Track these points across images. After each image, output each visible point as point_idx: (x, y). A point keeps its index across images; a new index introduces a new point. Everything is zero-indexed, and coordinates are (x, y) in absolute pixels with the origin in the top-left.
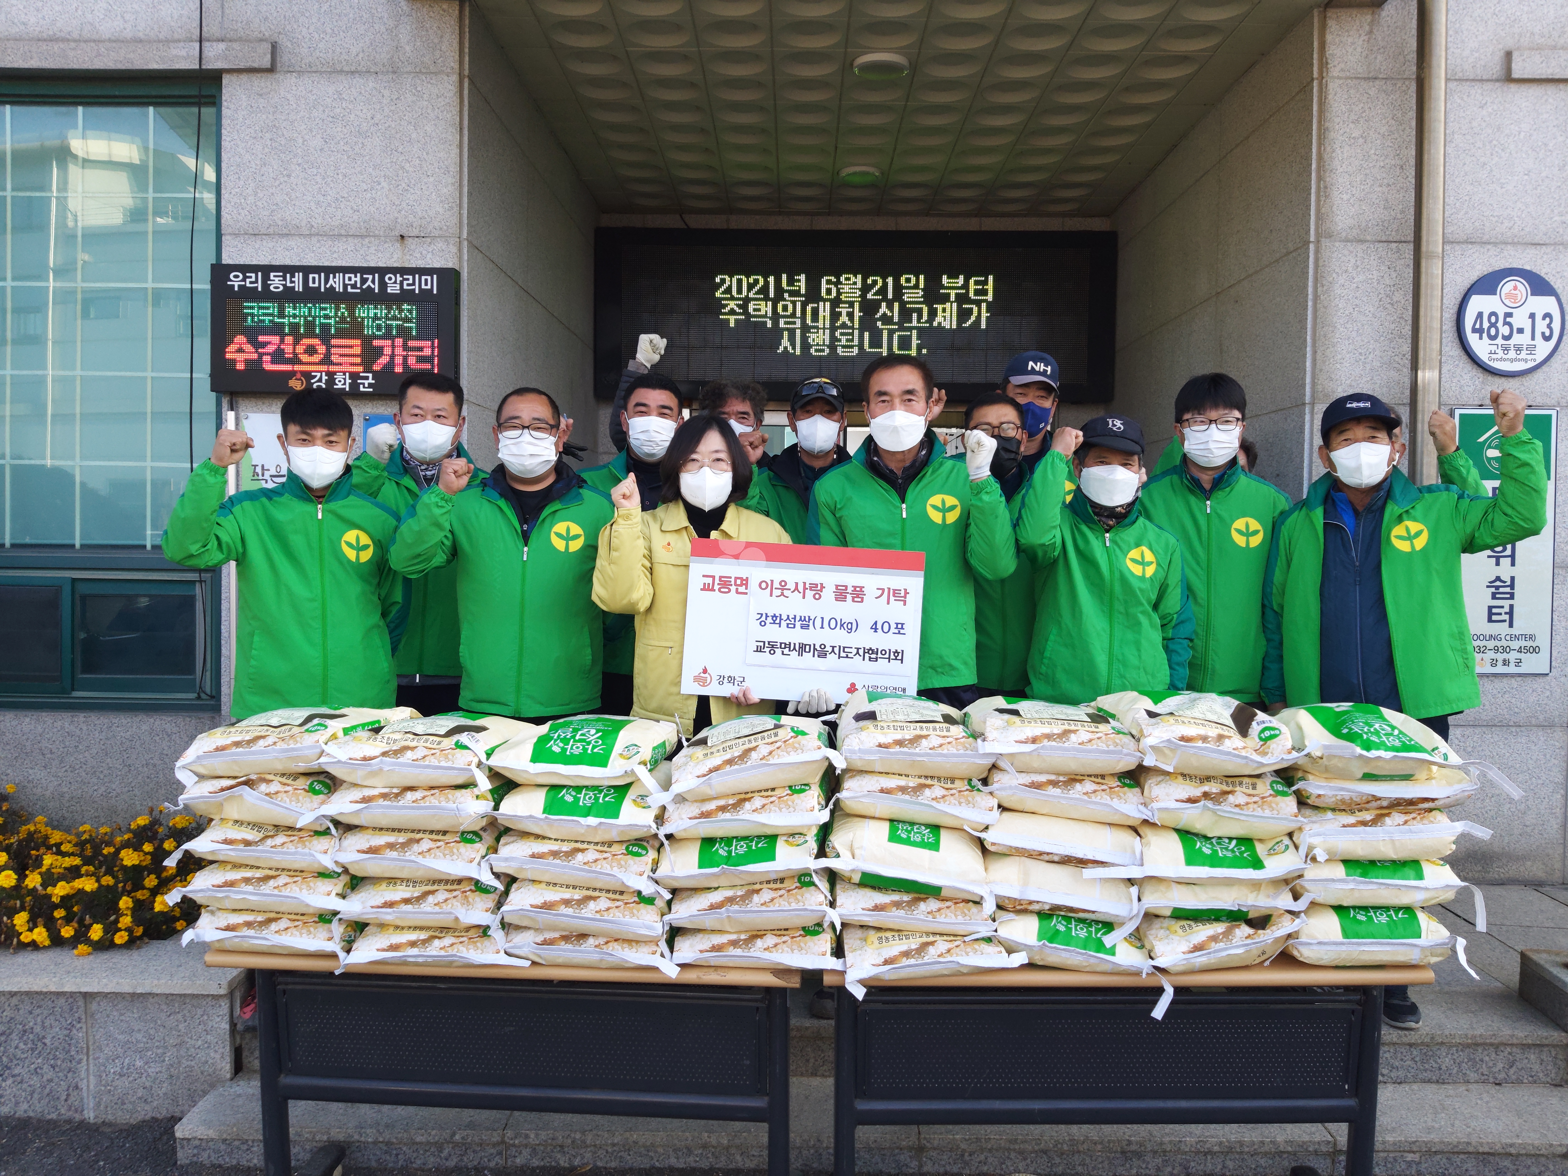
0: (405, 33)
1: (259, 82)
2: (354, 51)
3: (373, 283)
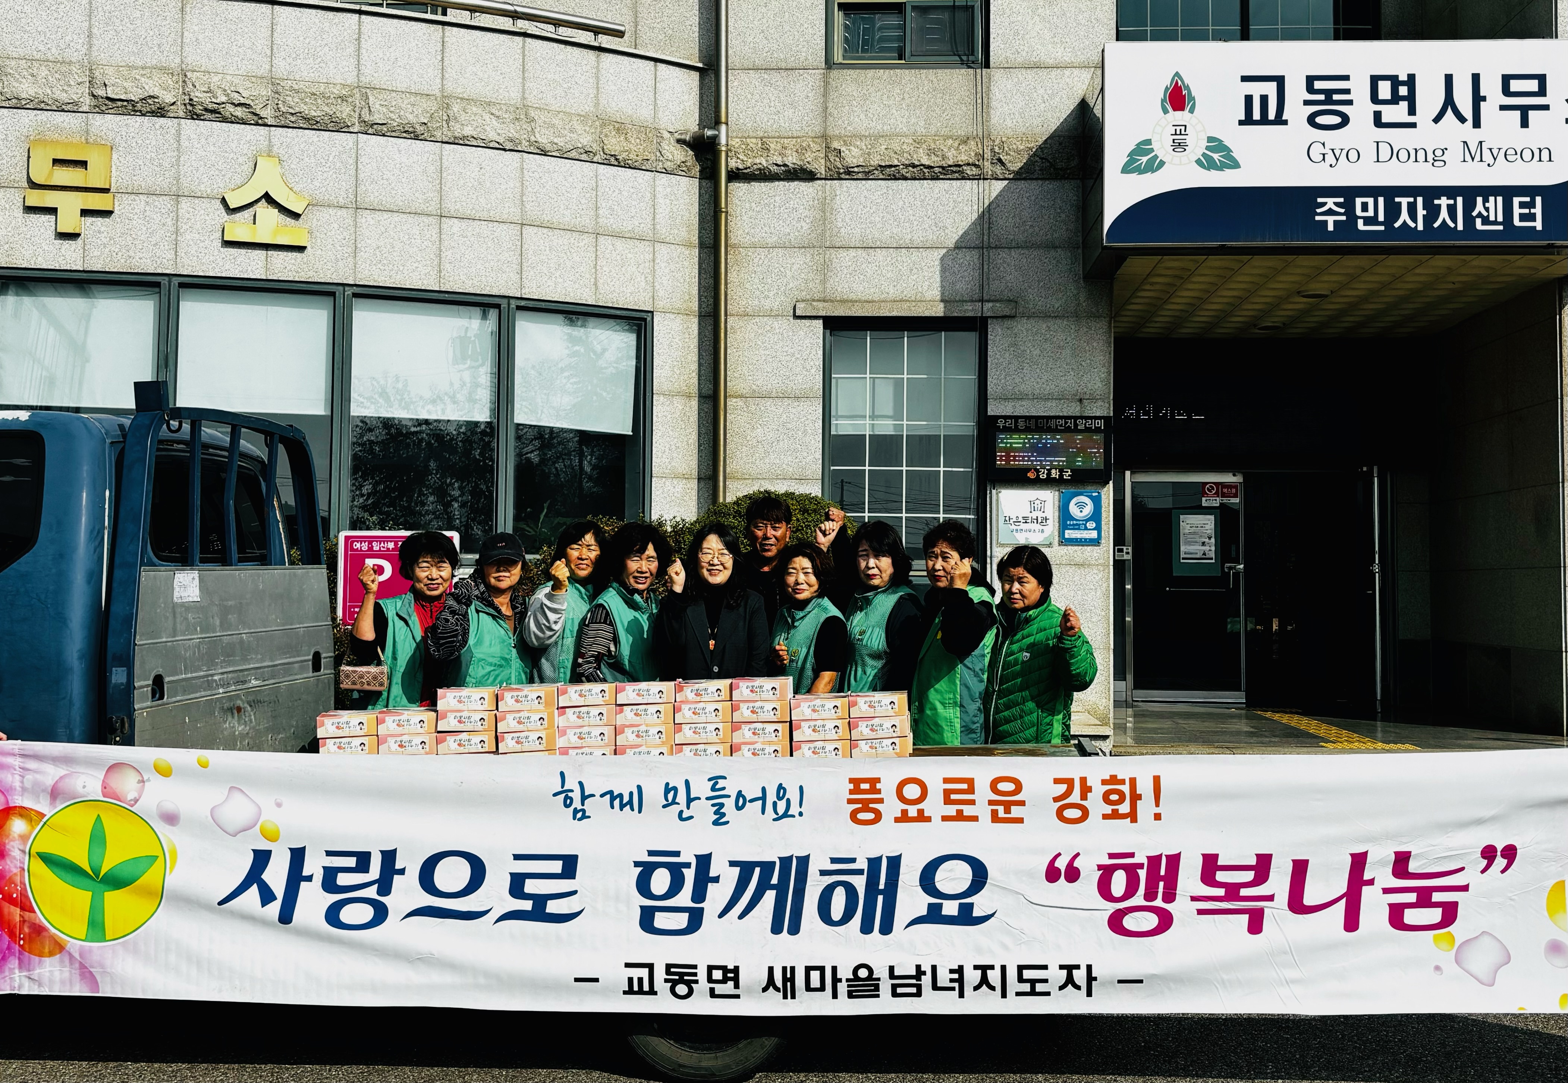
0: (1083, 296)
1: (1007, 322)
2: (1056, 306)
3: (1071, 424)
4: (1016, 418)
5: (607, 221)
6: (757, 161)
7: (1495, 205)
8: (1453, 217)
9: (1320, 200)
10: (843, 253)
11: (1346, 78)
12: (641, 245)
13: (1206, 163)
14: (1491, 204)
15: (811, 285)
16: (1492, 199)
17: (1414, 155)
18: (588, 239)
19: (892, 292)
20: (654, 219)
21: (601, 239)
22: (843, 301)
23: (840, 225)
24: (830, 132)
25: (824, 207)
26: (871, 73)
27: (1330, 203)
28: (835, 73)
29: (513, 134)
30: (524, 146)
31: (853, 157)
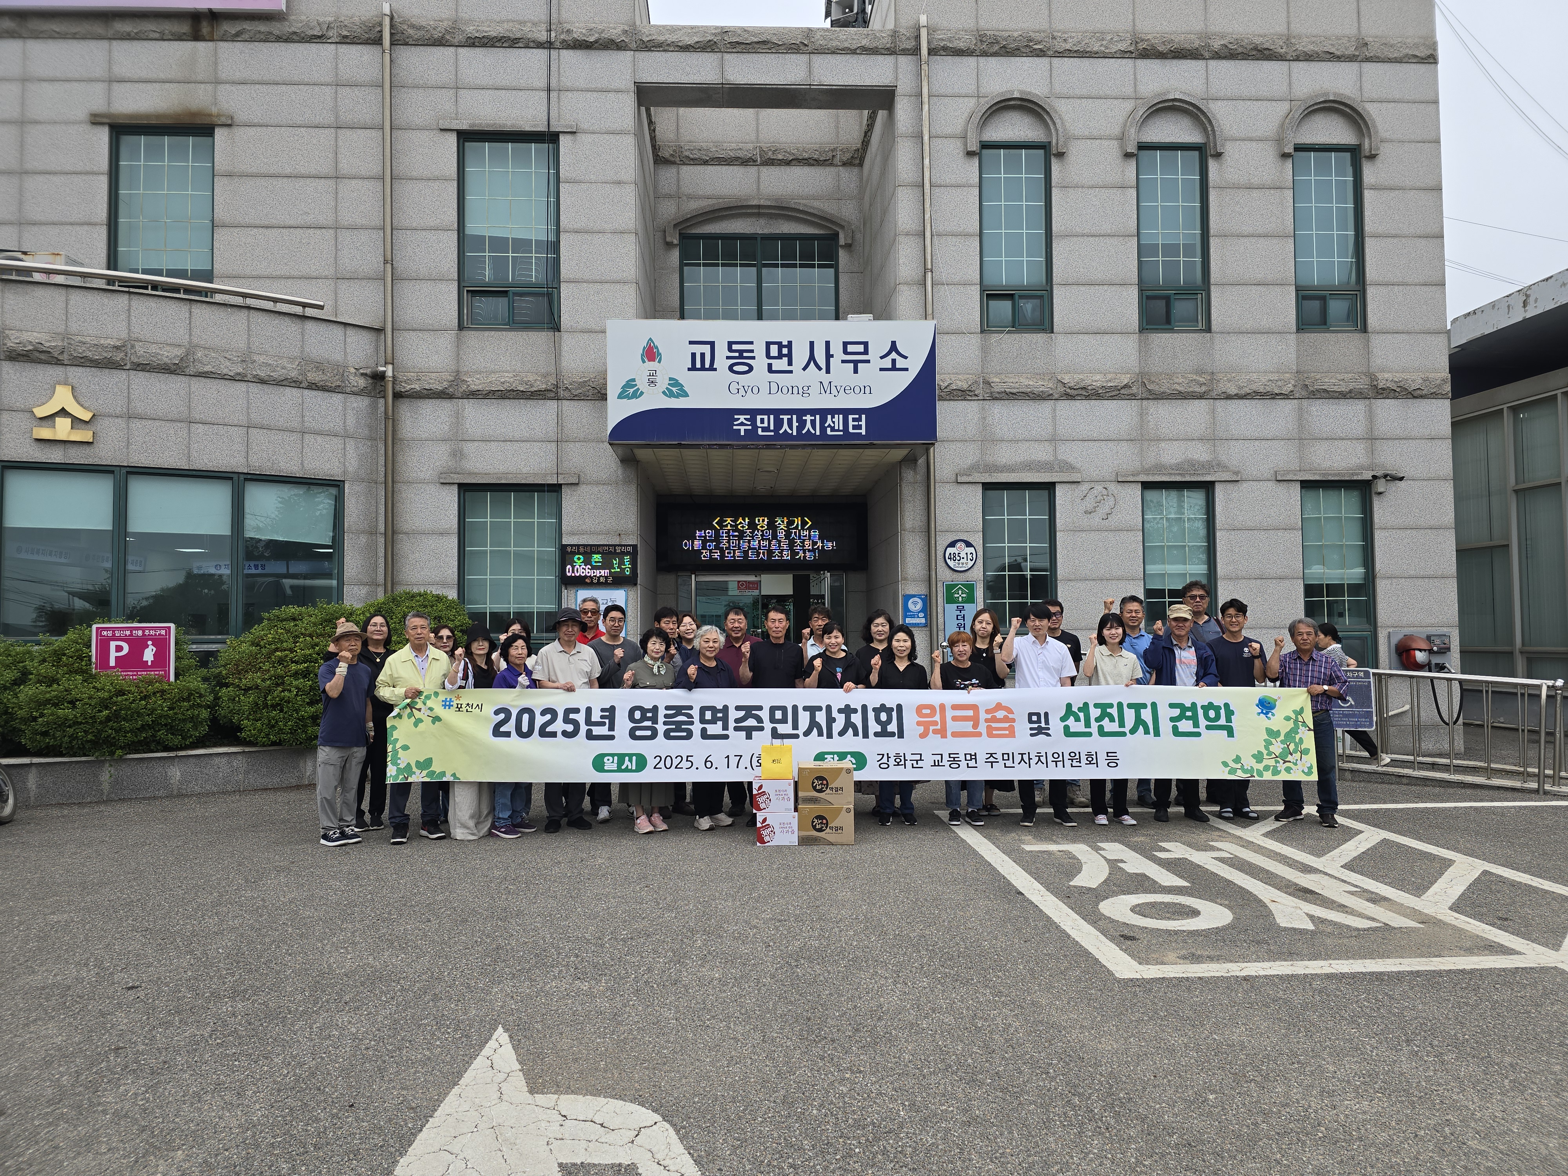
0: (620, 472)
1: (574, 487)
2: (603, 477)
3: (612, 549)
4: (578, 546)
5: (310, 423)
6: (413, 386)
7: (838, 420)
8: (814, 428)
9: (736, 417)
10: (469, 444)
11: (752, 343)
12: (335, 440)
13: (669, 394)
14: (836, 420)
15: (450, 464)
16: (836, 416)
17: (791, 389)
18: (295, 436)
19: (502, 468)
20: (345, 423)
21: (306, 436)
22: (470, 474)
23: (468, 426)
24: (461, 370)
25: (458, 416)
26: (487, 333)
27: (742, 418)
28: (464, 333)
29: (240, 370)
30: (249, 377)
31: (475, 383)
